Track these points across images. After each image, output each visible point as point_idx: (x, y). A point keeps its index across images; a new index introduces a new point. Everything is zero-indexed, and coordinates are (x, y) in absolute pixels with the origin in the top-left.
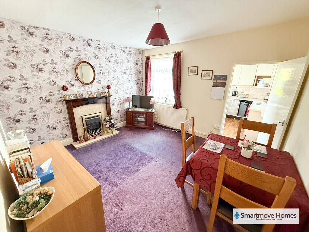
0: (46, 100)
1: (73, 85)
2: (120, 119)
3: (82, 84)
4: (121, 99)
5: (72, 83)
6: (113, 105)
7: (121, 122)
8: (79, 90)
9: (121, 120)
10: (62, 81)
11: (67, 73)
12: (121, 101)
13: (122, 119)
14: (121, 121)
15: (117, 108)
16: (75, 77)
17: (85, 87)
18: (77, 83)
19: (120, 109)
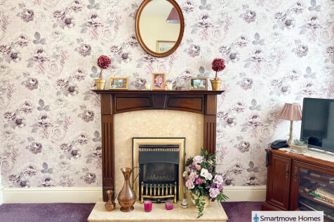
0: (67, 88)
1: (125, 57)
2: (248, 174)
3: (146, 56)
4: (262, 108)
5: (124, 51)
6: (229, 122)
7: (249, 184)
8: (138, 71)
9: (252, 178)
10: (103, 47)
11: (116, 28)
12: (259, 113)
13: (256, 175)
14: (253, 181)
15: (242, 134)
16: (134, 38)
17: (154, 63)
18: (136, 53)
19: (252, 141)
